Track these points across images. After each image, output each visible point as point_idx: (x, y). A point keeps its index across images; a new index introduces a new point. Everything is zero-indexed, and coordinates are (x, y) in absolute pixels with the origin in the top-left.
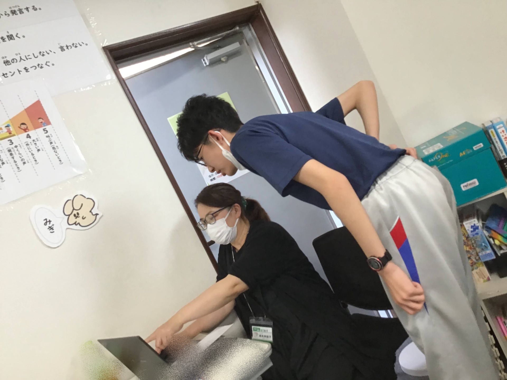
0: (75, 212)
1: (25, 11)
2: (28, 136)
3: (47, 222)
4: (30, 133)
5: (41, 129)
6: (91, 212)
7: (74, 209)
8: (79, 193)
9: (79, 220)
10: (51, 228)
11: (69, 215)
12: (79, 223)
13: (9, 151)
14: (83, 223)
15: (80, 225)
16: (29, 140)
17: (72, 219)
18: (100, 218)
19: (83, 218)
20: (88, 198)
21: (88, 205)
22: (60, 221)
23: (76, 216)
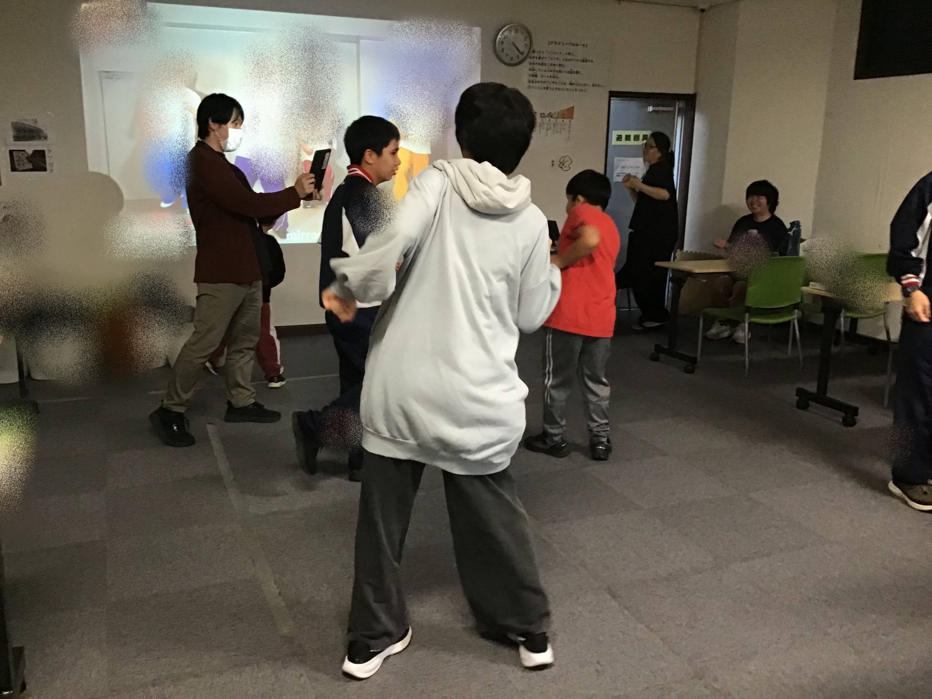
0: (563, 163)
1: (588, 61)
2: (563, 121)
4: (565, 120)
5: (568, 120)
6: (569, 165)
7: (563, 161)
8: (569, 155)
9: (563, 167)
10: (553, 165)
11: (561, 163)
13: (554, 124)
14: (564, 169)
15: (562, 169)
16: (563, 123)
17: (561, 165)
18: (572, 170)
19: (565, 167)
20: (571, 159)
21: (569, 162)
22: (557, 163)
23: (563, 164)
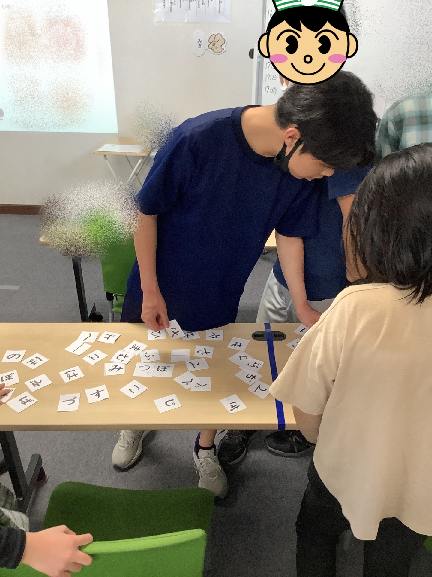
0: (214, 42)
3: (200, 41)
6: (221, 46)
7: (214, 40)
8: (221, 33)
9: (214, 48)
10: (200, 45)
11: (211, 43)
12: (213, 49)
14: (215, 50)
15: (213, 51)
17: (211, 46)
18: (224, 52)
19: (216, 48)
20: (223, 38)
21: (221, 42)
22: (205, 43)
23: (214, 45)
